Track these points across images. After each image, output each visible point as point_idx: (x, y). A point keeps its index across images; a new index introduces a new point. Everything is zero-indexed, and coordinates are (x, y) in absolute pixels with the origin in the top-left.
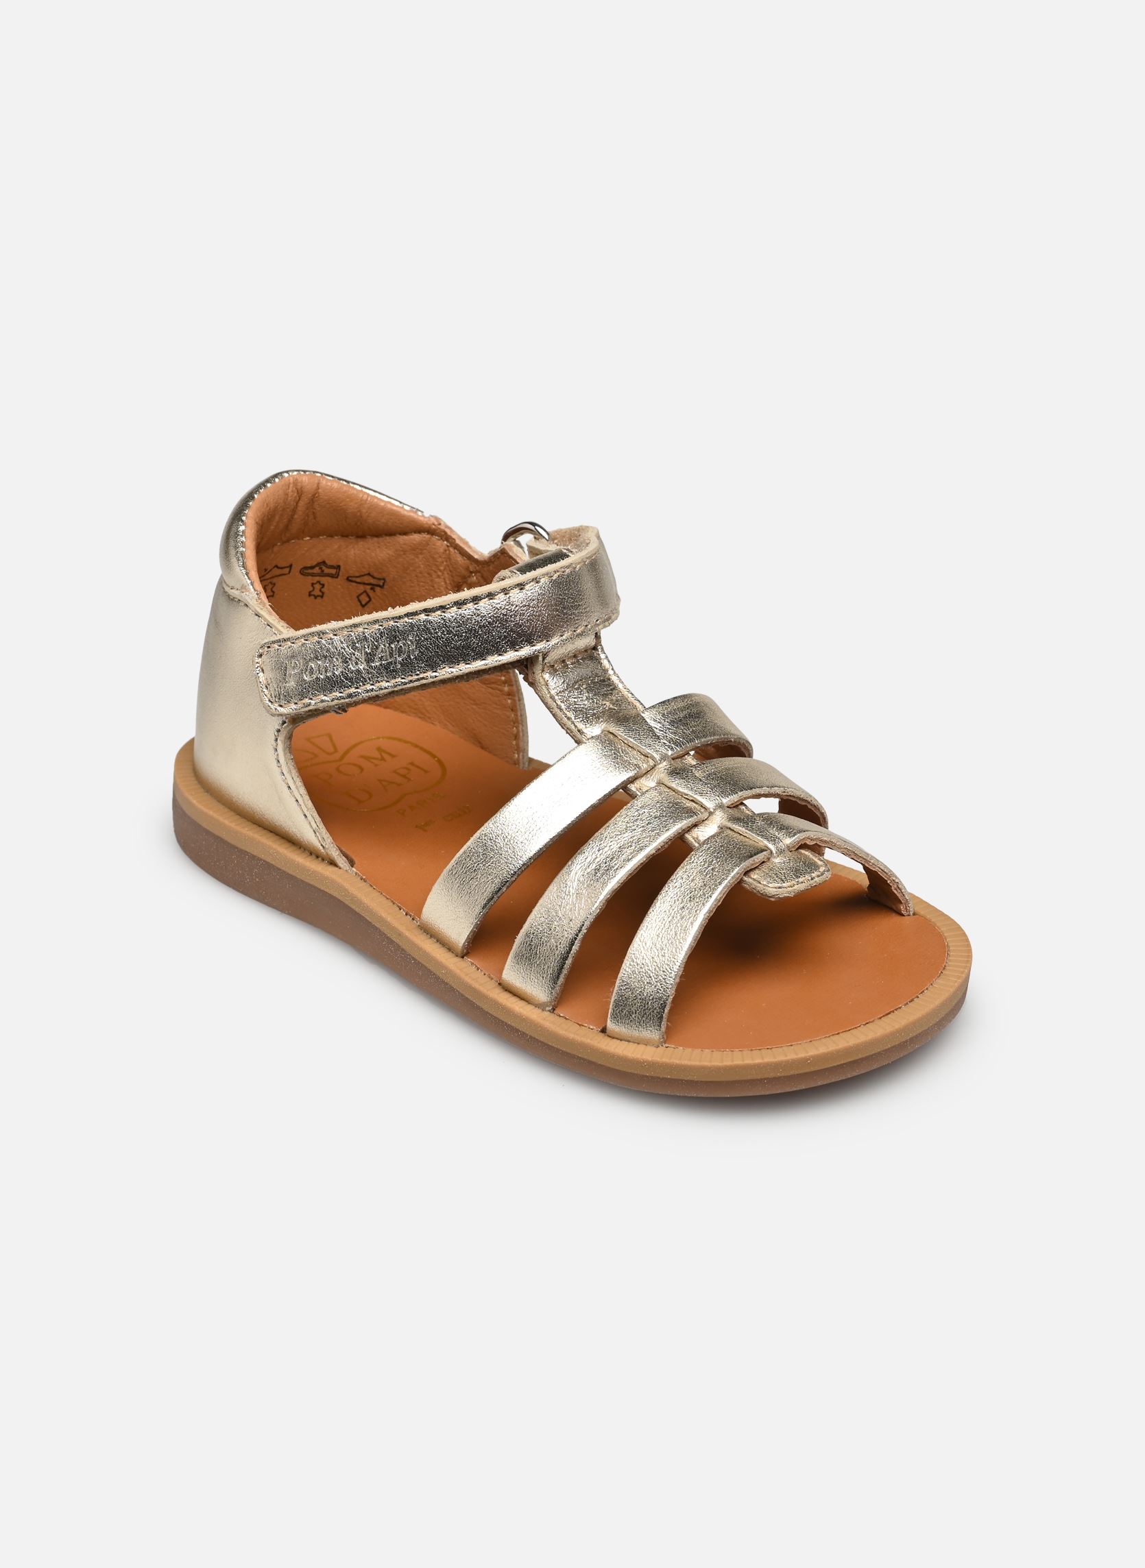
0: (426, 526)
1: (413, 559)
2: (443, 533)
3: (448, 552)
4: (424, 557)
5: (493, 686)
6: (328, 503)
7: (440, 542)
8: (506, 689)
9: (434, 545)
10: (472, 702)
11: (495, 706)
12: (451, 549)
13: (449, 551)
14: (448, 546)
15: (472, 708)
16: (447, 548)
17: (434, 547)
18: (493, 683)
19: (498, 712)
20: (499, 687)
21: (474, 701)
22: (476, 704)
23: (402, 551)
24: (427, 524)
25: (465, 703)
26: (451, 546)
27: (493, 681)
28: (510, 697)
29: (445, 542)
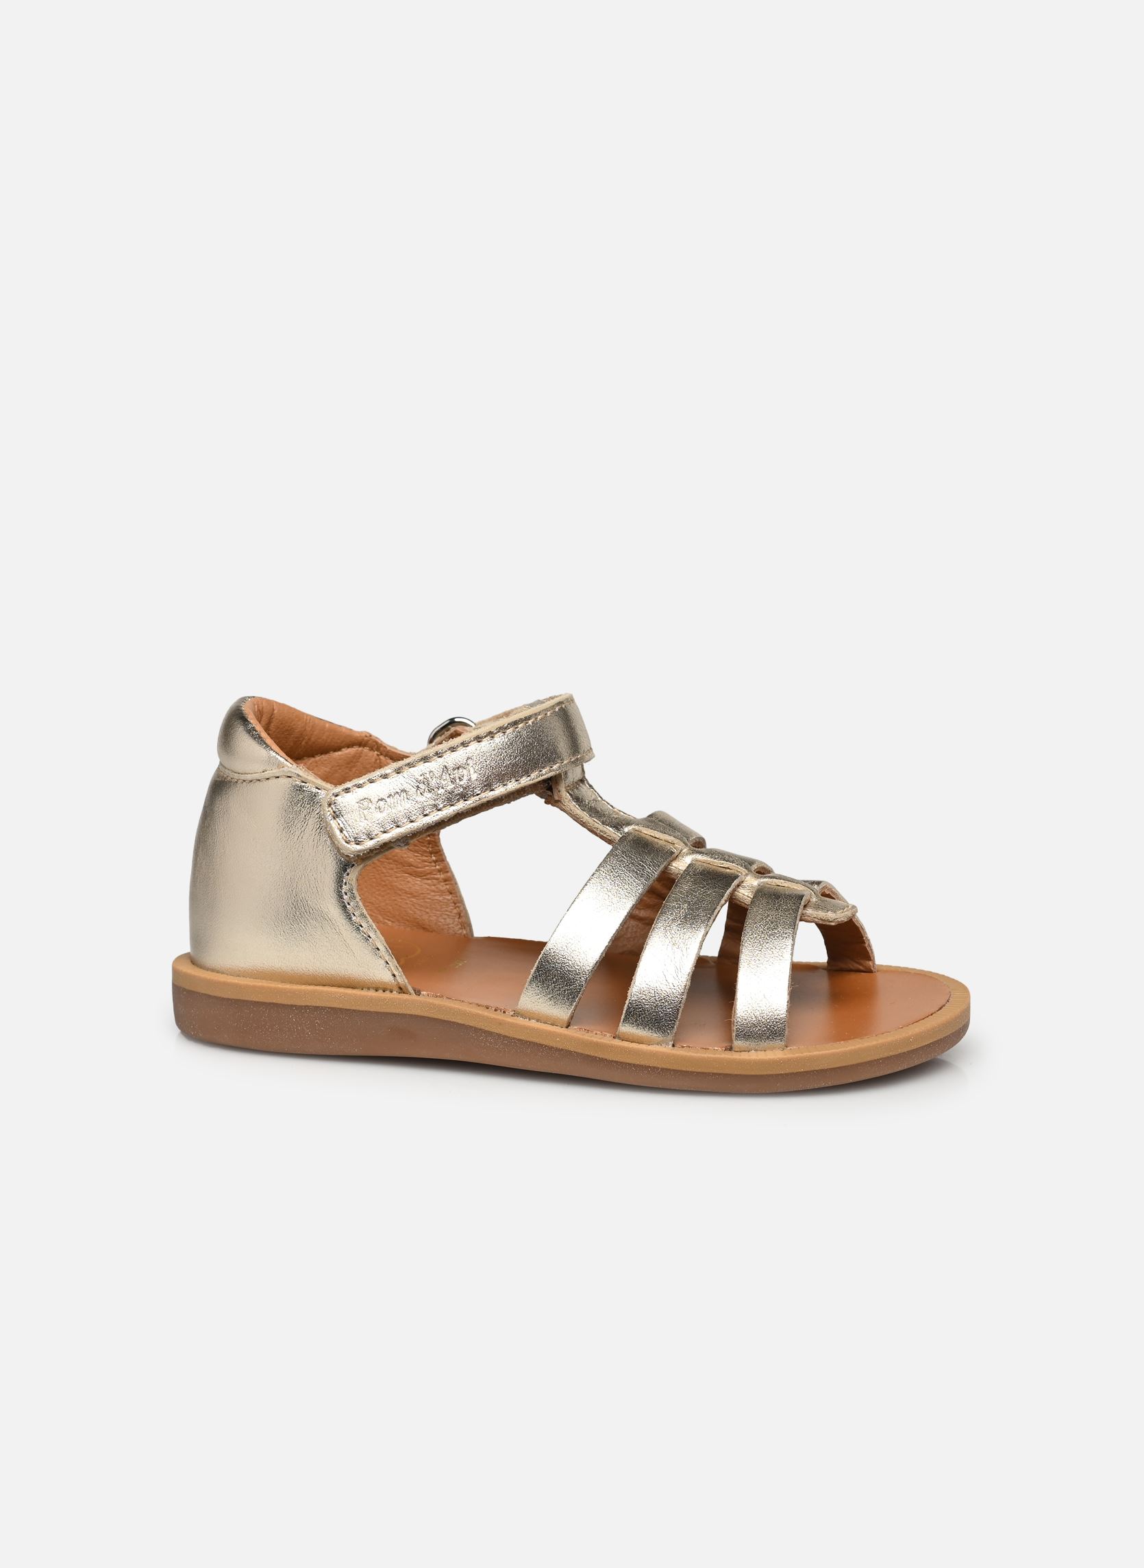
0: (360, 738)
1: (347, 773)
2: (374, 743)
3: (378, 761)
4: (357, 770)
5: (428, 876)
6: (282, 724)
7: (371, 753)
8: (442, 876)
9: (366, 756)
10: (409, 896)
11: (433, 894)
12: (382, 757)
13: (380, 759)
14: (378, 755)
15: (411, 901)
16: (377, 758)
17: (366, 758)
18: (430, 873)
19: (437, 898)
20: (435, 876)
21: (411, 894)
22: (414, 897)
23: (338, 766)
24: (360, 736)
25: (402, 899)
26: (381, 754)
27: (428, 872)
28: (447, 883)
29: (376, 752)
